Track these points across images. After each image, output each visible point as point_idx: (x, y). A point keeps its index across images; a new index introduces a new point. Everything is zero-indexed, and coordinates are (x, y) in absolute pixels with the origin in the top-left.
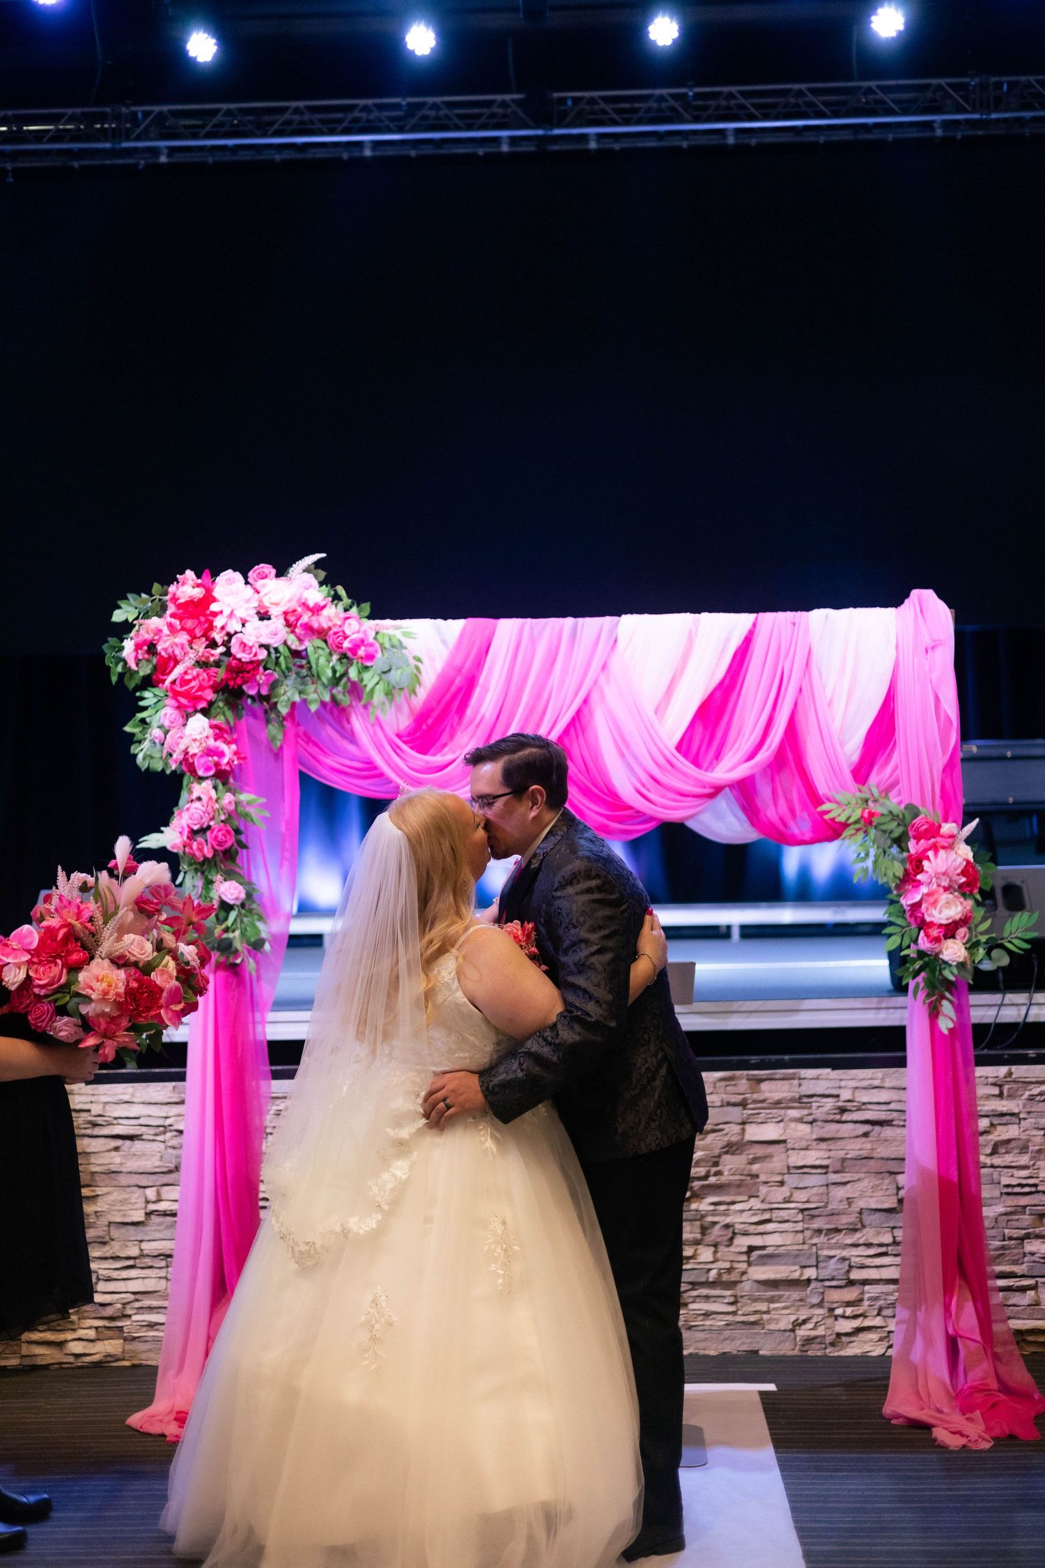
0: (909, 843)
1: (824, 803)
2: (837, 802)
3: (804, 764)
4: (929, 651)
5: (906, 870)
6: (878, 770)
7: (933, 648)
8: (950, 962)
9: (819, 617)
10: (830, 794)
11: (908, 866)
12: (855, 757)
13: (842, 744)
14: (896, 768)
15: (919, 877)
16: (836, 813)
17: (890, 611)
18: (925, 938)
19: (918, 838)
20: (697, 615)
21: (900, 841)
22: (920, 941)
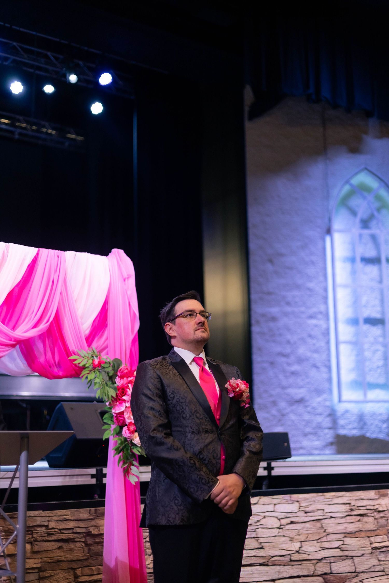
0: (116, 380)
1: (72, 355)
2: (78, 355)
3: (63, 333)
4: (126, 280)
5: (116, 394)
6: (97, 340)
7: (128, 278)
8: (138, 445)
9: (69, 254)
10: (76, 350)
11: (118, 392)
12: (87, 332)
13: (82, 324)
14: (107, 339)
15: (124, 398)
16: (80, 361)
17: (104, 257)
18: (127, 431)
19: (122, 377)
20: (7, 244)
21: (112, 378)
22: (123, 432)
